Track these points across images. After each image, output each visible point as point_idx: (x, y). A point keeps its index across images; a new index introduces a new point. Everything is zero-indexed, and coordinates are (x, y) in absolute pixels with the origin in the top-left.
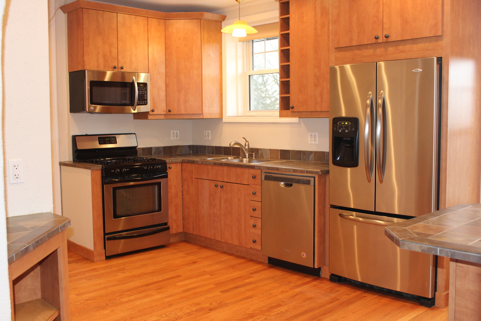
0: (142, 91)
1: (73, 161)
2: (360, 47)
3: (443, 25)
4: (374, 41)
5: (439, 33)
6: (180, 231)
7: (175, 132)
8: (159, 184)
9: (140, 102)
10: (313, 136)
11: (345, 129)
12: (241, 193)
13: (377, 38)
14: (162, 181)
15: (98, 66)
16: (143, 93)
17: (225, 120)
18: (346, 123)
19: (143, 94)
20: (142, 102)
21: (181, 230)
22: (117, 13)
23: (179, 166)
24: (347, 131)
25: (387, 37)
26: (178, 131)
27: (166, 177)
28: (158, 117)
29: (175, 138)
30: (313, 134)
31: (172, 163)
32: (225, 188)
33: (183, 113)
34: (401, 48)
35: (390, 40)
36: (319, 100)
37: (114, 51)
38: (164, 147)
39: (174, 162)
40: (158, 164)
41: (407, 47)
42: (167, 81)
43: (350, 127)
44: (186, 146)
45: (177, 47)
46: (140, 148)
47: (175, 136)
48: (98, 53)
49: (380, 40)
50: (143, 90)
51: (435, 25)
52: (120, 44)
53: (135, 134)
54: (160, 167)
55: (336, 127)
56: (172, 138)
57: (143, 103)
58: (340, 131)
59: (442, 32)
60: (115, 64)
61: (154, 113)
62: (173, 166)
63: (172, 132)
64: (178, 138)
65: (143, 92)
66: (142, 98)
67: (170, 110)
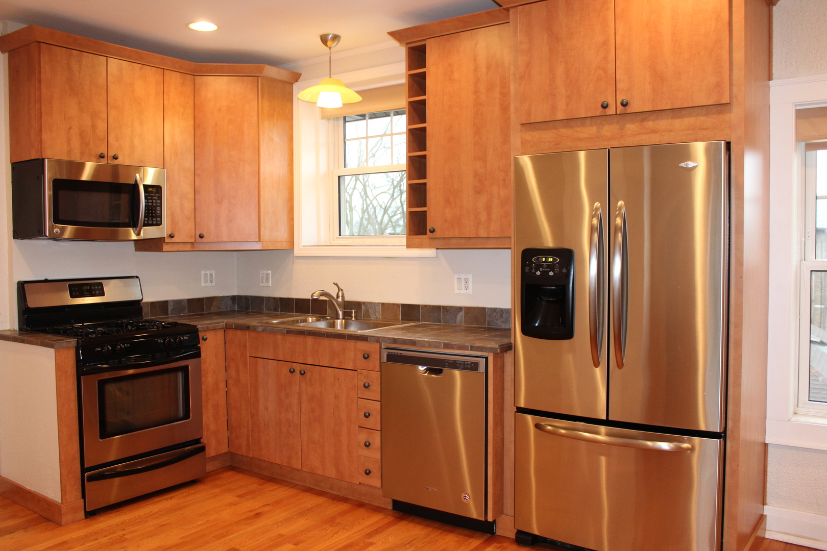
0: (152, 200)
1: (20, 329)
2: (570, 121)
3: (731, 85)
4: (600, 111)
5: (725, 100)
6: (223, 452)
7: (209, 272)
8: (185, 369)
9: (148, 221)
10: (463, 280)
11: (548, 270)
12: (339, 384)
13: (605, 107)
14: (191, 363)
15: (69, 152)
16: (154, 204)
17: (297, 251)
18: (551, 259)
19: (154, 206)
20: (153, 221)
21: (224, 449)
22: (107, 57)
23: (220, 334)
24: (551, 274)
25: (625, 104)
26: (213, 272)
27: (198, 355)
28: (180, 247)
29: (209, 284)
30: (463, 276)
31: (208, 330)
32: (308, 375)
33: (225, 239)
34: (650, 124)
35: (629, 109)
36: (483, 217)
37: (101, 126)
38: (189, 301)
39: (212, 329)
40: (183, 334)
41: (663, 123)
42: (197, 184)
43: (557, 267)
44: (228, 296)
45: (216, 124)
46: (147, 303)
47: (209, 281)
48: (70, 128)
49: (611, 111)
50: (154, 198)
51: (718, 85)
52: (113, 113)
53: (137, 277)
54: (187, 338)
55: (530, 265)
56: (203, 284)
57: (155, 223)
58: (538, 273)
59: (731, 97)
60: (103, 150)
61: (174, 240)
62: (210, 335)
63: (203, 272)
64: (213, 284)
65: (154, 201)
66: (152, 213)
67: (202, 235)
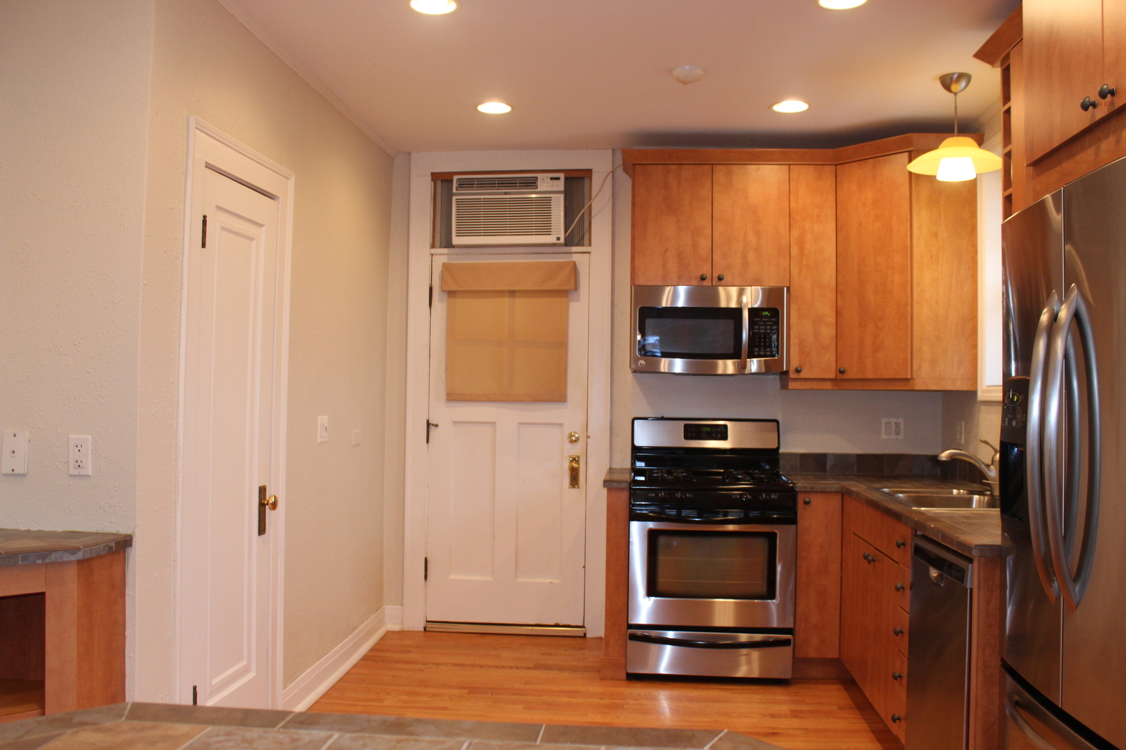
0: (766, 325)
6: (830, 656)
7: (893, 421)
8: (771, 537)
9: (759, 351)
14: (778, 530)
15: (665, 277)
16: (768, 331)
17: (981, 396)
19: (769, 334)
20: (765, 351)
21: (832, 653)
22: (712, 164)
23: (835, 501)
26: (901, 420)
27: (793, 521)
29: (893, 437)
31: (811, 492)
37: (704, 243)
39: (818, 490)
40: (771, 491)
42: (839, 304)
44: (925, 456)
45: (861, 224)
47: (893, 433)
48: (666, 251)
50: (768, 323)
52: (719, 227)
53: (777, 421)
54: (776, 497)
56: (884, 436)
57: (768, 353)
60: (706, 270)
61: (802, 375)
63: (884, 421)
64: (901, 437)
65: (768, 327)
66: (765, 342)
67: (842, 369)
